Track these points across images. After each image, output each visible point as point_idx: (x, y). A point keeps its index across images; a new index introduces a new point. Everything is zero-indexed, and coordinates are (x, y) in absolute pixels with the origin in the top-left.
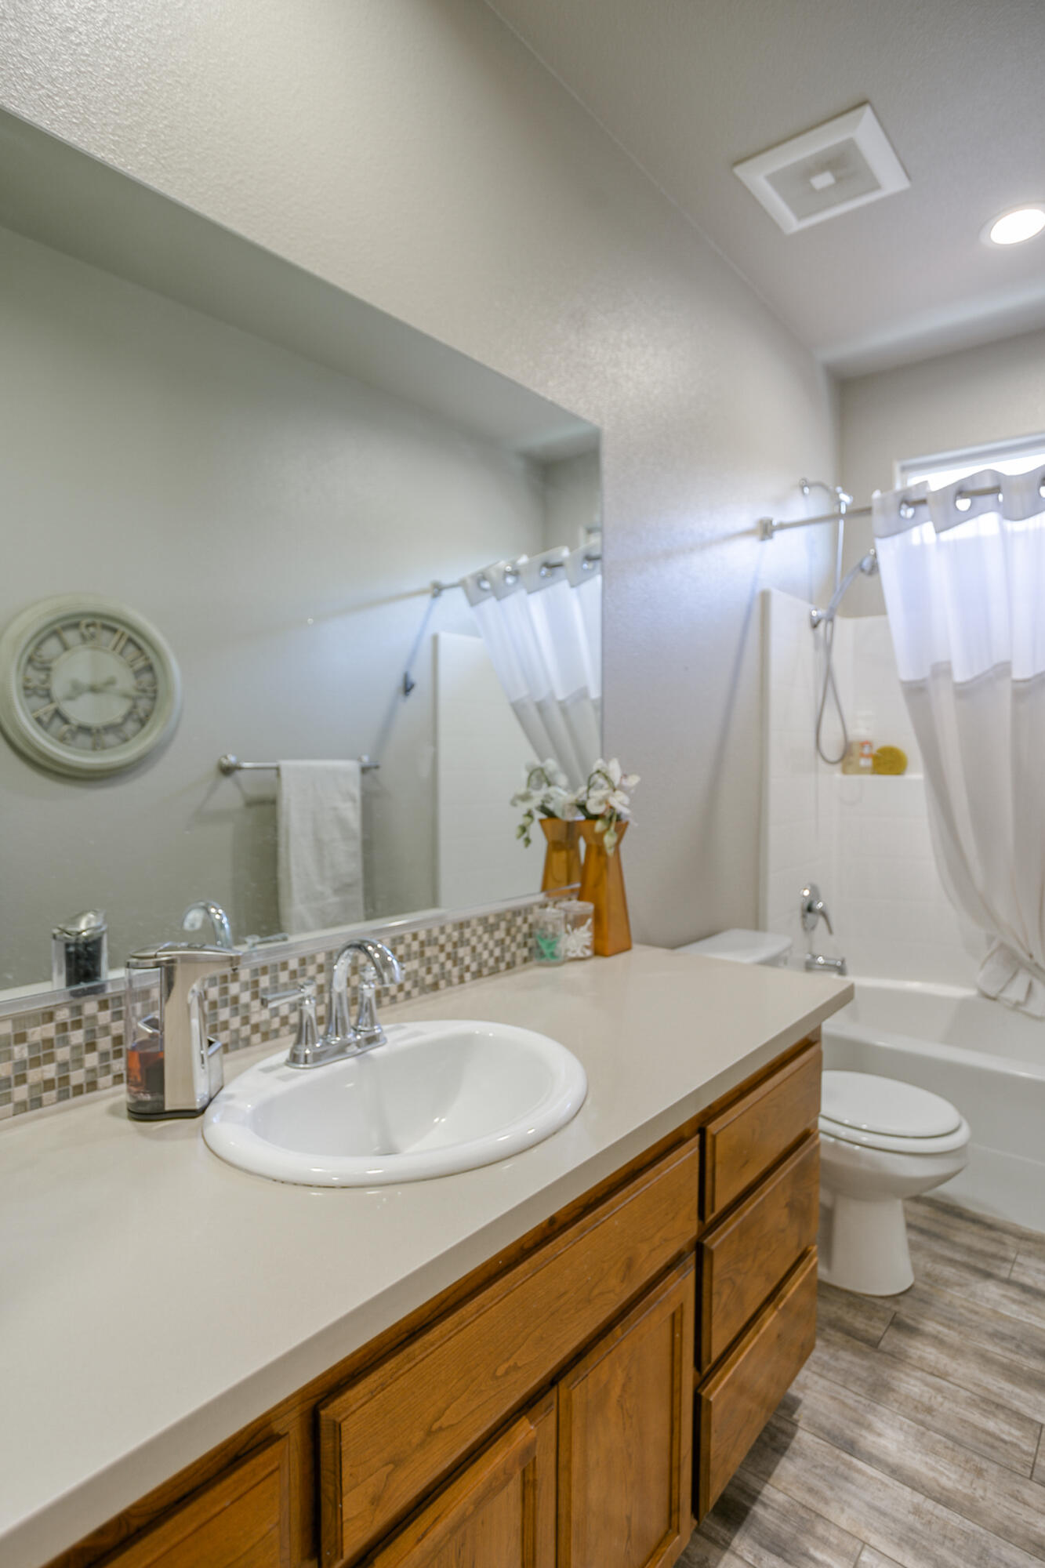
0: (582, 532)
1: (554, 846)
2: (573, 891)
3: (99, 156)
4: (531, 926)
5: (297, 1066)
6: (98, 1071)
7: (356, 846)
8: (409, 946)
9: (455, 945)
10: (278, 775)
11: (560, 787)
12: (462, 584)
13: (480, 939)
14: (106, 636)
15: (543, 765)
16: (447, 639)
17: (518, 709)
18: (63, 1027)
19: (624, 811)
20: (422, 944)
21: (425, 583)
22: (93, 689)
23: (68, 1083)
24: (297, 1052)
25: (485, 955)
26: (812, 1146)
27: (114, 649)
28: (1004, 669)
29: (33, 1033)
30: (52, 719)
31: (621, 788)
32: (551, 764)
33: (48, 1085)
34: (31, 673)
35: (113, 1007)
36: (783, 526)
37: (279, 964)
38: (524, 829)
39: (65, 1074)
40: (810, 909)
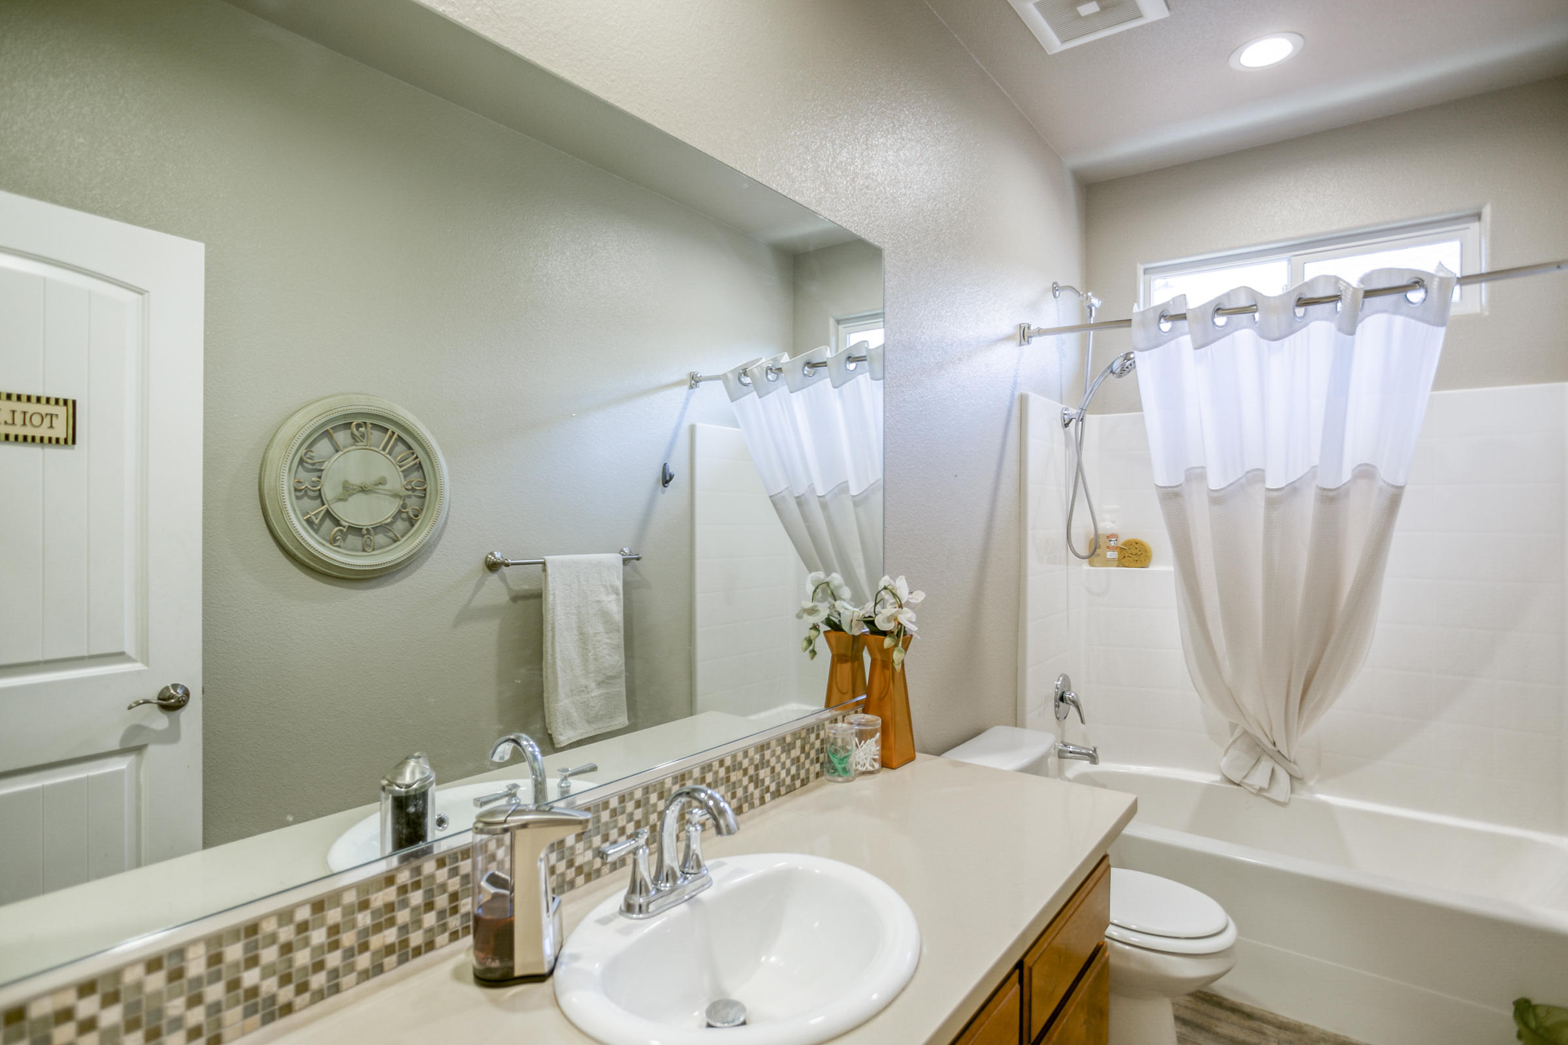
0: (832, 322)
1: (838, 659)
2: (858, 703)
3: (441, 10)
4: (822, 741)
5: (631, 915)
6: (436, 930)
7: (619, 638)
8: (716, 773)
9: (757, 768)
10: (544, 570)
11: (844, 600)
12: (723, 378)
13: (778, 758)
14: (376, 434)
15: (827, 579)
16: (704, 430)
17: (776, 502)
18: (403, 890)
19: (911, 627)
20: (728, 770)
21: (683, 375)
22: (363, 490)
23: (407, 946)
24: (631, 902)
25: (783, 774)
26: (1103, 960)
27: (384, 449)
28: (1257, 475)
29: (376, 899)
30: (322, 521)
31: (908, 604)
32: (836, 578)
33: (389, 950)
34: (302, 475)
35: (450, 865)
36: (1040, 332)
37: (601, 803)
38: (810, 641)
39: (405, 937)
40: (1062, 699)
